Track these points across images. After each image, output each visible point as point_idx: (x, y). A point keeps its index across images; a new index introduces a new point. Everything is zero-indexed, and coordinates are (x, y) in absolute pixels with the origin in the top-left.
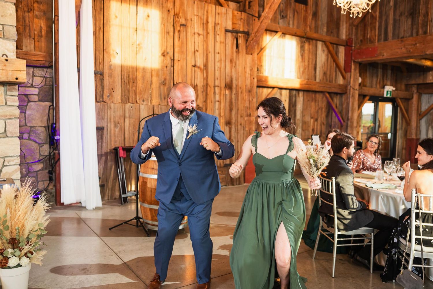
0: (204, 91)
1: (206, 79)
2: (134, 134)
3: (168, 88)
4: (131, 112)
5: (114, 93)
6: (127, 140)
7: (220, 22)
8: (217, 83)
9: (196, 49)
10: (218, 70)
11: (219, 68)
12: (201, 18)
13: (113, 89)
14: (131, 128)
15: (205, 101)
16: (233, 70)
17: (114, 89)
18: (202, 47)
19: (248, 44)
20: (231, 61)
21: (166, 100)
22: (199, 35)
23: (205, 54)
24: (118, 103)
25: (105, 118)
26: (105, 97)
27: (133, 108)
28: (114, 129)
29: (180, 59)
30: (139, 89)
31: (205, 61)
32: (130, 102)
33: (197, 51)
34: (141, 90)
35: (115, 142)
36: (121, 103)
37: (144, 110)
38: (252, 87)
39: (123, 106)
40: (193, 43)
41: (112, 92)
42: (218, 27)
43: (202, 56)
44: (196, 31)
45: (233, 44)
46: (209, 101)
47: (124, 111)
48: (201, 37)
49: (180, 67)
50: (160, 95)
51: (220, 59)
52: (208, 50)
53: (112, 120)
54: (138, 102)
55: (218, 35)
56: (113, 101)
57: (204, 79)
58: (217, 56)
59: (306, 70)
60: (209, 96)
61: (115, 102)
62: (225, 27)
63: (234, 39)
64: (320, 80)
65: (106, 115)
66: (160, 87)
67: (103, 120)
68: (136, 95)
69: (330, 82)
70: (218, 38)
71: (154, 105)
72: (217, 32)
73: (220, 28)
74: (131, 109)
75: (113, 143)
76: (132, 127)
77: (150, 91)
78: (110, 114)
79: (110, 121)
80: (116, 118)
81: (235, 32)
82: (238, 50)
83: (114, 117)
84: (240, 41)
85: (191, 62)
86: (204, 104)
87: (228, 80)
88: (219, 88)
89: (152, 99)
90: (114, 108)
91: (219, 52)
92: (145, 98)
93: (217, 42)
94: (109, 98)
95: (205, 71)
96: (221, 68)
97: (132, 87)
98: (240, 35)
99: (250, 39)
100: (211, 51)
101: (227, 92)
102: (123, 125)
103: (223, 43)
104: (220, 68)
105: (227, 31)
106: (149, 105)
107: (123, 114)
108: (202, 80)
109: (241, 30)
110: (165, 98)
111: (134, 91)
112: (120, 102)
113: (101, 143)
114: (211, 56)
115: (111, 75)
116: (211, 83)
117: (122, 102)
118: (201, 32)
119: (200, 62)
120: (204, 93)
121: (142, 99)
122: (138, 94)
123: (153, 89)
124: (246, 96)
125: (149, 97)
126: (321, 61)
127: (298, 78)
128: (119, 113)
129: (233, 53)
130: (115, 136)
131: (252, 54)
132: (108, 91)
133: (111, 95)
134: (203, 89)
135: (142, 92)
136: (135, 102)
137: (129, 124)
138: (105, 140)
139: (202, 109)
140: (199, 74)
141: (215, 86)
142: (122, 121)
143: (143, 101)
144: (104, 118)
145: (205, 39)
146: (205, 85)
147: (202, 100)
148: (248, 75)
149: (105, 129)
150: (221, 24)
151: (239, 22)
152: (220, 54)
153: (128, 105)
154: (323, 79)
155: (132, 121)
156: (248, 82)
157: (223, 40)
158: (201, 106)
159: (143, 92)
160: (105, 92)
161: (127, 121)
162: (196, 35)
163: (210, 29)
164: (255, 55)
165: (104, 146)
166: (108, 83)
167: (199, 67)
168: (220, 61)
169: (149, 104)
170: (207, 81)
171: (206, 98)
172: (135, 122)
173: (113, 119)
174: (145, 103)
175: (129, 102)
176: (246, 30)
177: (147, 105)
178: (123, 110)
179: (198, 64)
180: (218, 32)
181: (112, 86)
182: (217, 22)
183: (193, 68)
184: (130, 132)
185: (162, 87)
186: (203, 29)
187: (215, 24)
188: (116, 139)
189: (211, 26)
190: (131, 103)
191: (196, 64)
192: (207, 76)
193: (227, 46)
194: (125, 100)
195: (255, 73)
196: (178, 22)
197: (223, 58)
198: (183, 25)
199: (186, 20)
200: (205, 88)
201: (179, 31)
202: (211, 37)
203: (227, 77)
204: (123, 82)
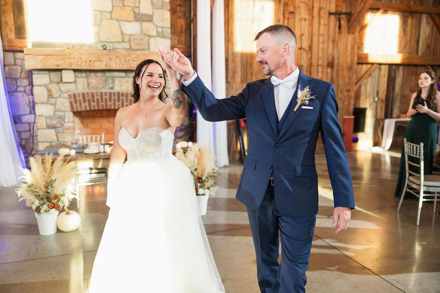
0: (308, 70)
1: (311, 59)
5: (236, 75)
7: (324, 6)
8: (320, 62)
9: (302, 33)
10: (321, 51)
12: (307, 5)
16: (335, 50)
17: (236, 72)
18: (307, 31)
19: (350, 24)
20: (334, 41)
22: (305, 20)
23: (310, 38)
26: (229, 79)
30: (254, 71)
31: (310, 43)
33: (303, 35)
34: (256, 72)
36: (241, 83)
38: (352, 64)
39: (242, 86)
40: (300, 28)
41: (234, 75)
42: (322, 12)
43: (307, 39)
44: (303, 16)
45: (335, 25)
48: (307, 22)
52: (313, 33)
55: (322, 18)
56: (235, 82)
57: (309, 59)
58: (321, 38)
59: (408, 45)
61: (237, 83)
62: (329, 11)
63: (336, 21)
64: (423, 54)
68: (252, 76)
69: (434, 54)
70: (322, 21)
72: (321, 16)
73: (324, 12)
81: (337, 14)
82: (341, 31)
84: (343, 22)
87: (330, 59)
88: (322, 67)
90: (236, 88)
91: (323, 34)
93: (321, 25)
94: (232, 79)
95: (309, 53)
97: (249, 70)
98: (342, 16)
99: (352, 19)
100: (315, 34)
101: (329, 70)
103: (327, 25)
104: (323, 49)
105: (330, 14)
108: (307, 60)
109: (344, 11)
111: (251, 73)
114: (315, 39)
115: (234, 61)
116: (314, 63)
118: (307, 17)
119: (305, 45)
124: (346, 73)
126: (425, 33)
127: (399, 52)
129: (335, 34)
131: (353, 33)
132: (231, 74)
133: (233, 77)
134: (307, 68)
140: (304, 55)
141: (318, 66)
145: (310, 23)
146: (309, 64)
148: (349, 53)
150: (326, 8)
151: (342, 4)
152: (323, 36)
154: (426, 52)
156: (349, 60)
157: (326, 22)
160: (229, 75)
162: (303, 21)
163: (315, 14)
164: (357, 34)
166: (231, 68)
167: (304, 49)
168: (323, 42)
170: (311, 61)
176: (348, 11)
180: (323, 16)
181: (234, 69)
182: (321, 6)
183: (300, 51)
186: (309, 14)
187: (320, 8)
189: (316, 10)
191: (302, 47)
192: (311, 57)
193: (330, 28)
194: (244, 80)
195: (356, 51)
196: (288, 10)
197: (326, 40)
198: (292, 13)
199: (295, 7)
200: (309, 67)
201: (288, 18)
202: (316, 20)
203: (329, 56)
204: (242, 66)
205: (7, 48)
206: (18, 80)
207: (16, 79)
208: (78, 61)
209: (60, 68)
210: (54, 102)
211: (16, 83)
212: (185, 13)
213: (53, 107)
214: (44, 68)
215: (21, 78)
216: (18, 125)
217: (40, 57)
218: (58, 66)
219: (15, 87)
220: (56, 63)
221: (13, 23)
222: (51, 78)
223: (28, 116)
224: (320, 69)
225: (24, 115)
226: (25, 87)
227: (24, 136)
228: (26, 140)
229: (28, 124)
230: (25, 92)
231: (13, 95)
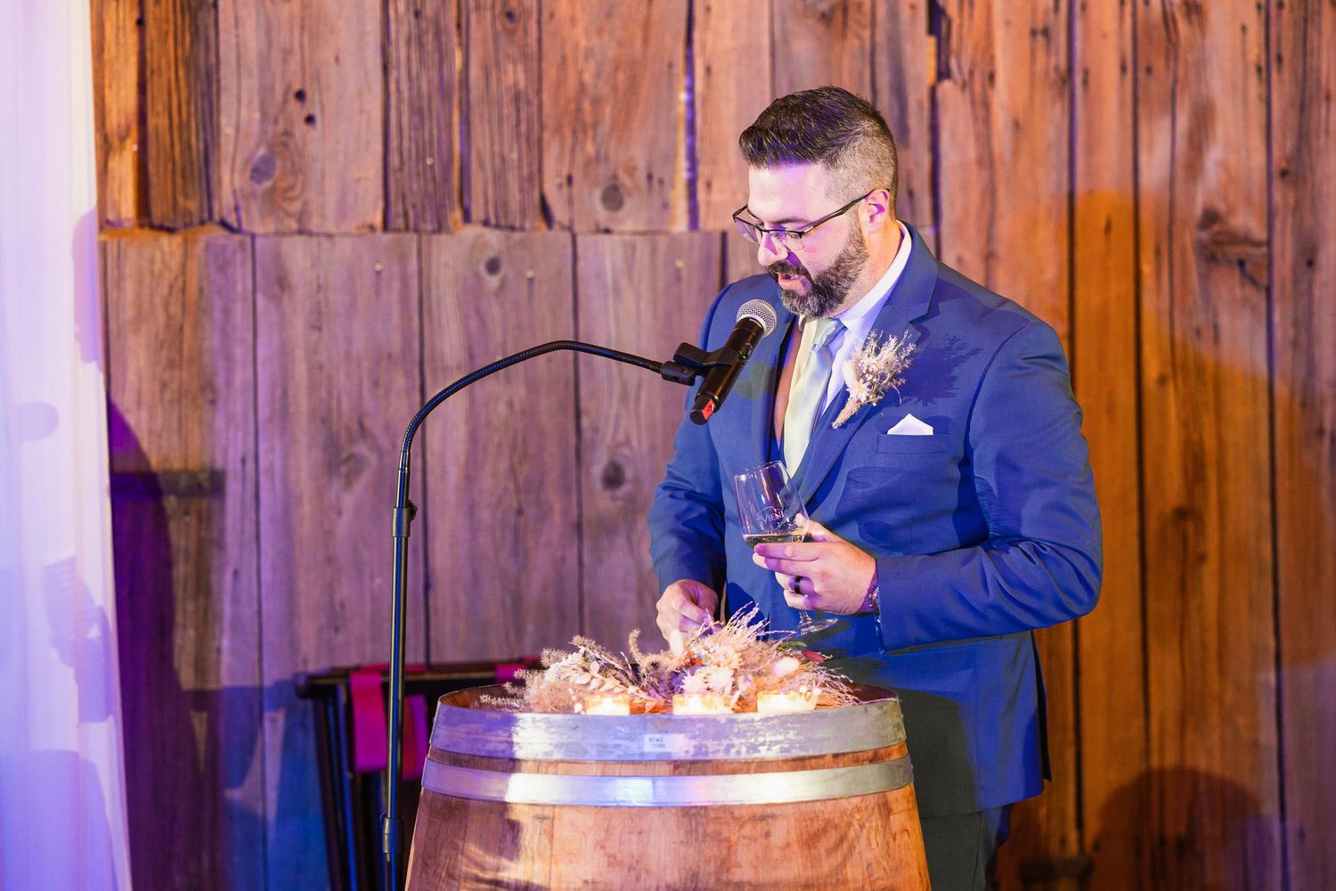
2: (516, 530)
4: (495, 312)
5: (315, 133)
6: (447, 596)
13: (300, 95)
14: (487, 482)
17: (312, 96)
24: (351, 225)
25: (229, 384)
26: (231, 178)
27: (505, 269)
28: (320, 493)
30: (560, 84)
32: (477, 212)
34: (582, 87)
35: (335, 619)
36: (386, 227)
37: (617, 291)
39: (402, 258)
41: (300, 128)
47: (421, 306)
53: (301, 403)
54: (559, 212)
56: (302, 216)
61: (330, 227)
65: (240, 352)
67: (213, 402)
68: (533, 141)
71: (724, 235)
74: (493, 282)
75: (308, 633)
76: (503, 465)
77: (683, 96)
78: (275, 338)
80: (341, 380)
83: (324, 372)
89: (703, 170)
90: (321, 286)
92: (631, 171)
94: (268, 184)
106: (674, 239)
107: (407, 341)
111: (517, 97)
112: (378, 219)
113: (191, 633)
117: (400, 222)
121: (602, 172)
122: (558, 130)
123: (708, 70)
125: (670, 158)
128: (371, 327)
130: (330, 560)
132: (257, 115)
133: (284, 153)
135: (596, 102)
136: (524, 214)
137: (473, 439)
138: (236, 600)
142: (400, 405)
143: (613, 198)
144: (220, 382)
149: (233, 487)
153: (459, 250)
155: (502, 409)
158: (1247, 221)
159: (608, 111)
160: (227, 128)
165: (226, 658)
166: (253, 42)
169: (681, 225)
172: (529, 412)
173: (313, 388)
174: (630, 220)
175: (467, 218)
177: (651, 233)
178: (404, 298)
181: (294, 63)
184: (485, 515)
188: (345, 591)
190: (486, 223)
194: (426, 194)
204: (399, 32)
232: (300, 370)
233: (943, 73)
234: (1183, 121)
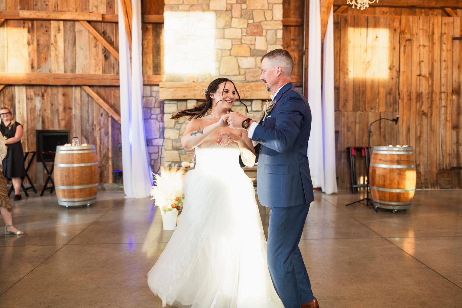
0: (429, 98)
1: (432, 86)
2: (363, 136)
3: (393, 97)
4: (361, 118)
6: (357, 141)
7: (446, 32)
8: (443, 89)
9: (421, 60)
10: (444, 77)
11: (445, 75)
12: (426, 31)
13: (346, 100)
14: (360, 132)
15: (431, 107)
16: (461, 76)
18: (427, 57)
20: (459, 67)
21: (392, 108)
22: (424, 46)
23: (431, 64)
24: (350, 111)
25: (340, 123)
26: (340, 107)
28: (347, 133)
29: (405, 71)
30: (367, 99)
31: (430, 70)
33: (422, 61)
34: (369, 100)
35: (348, 143)
37: (372, 117)
39: (354, 114)
40: (418, 55)
41: (346, 103)
42: (444, 37)
43: (427, 65)
44: (422, 43)
45: (461, 50)
46: (434, 107)
47: (355, 118)
48: (427, 48)
49: (405, 78)
50: (386, 103)
51: (446, 67)
52: (434, 59)
54: (367, 110)
55: (445, 44)
56: (346, 110)
57: (429, 87)
58: (444, 64)
60: (434, 102)
61: (348, 111)
62: (453, 36)
65: (341, 121)
66: (386, 96)
67: (338, 125)
68: (365, 104)
70: (444, 47)
71: (381, 112)
72: (443, 41)
73: (446, 38)
74: (361, 116)
75: (346, 144)
76: (362, 131)
77: (378, 101)
78: (343, 120)
79: (344, 126)
80: (349, 124)
83: (347, 123)
85: (415, 72)
86: (429, 109)
87: (455, 85)
88: (446, 94)
89: (379, 107)
90: (347, 116)
91: (446, 60)
92: (373, 107)
93: (443, 50)
94: (343, 107)
95: (430, 79)
96: (447, 75)
97: (362, 98)
100: (436, 60)
101: (454, 97)
102: (354, 129)
103: (450, 50)
105: (454, 39)
106: (377, 113)
107: (354, 120)
108: (427, 87)
110: (390, 106)
111: (364, 101)
112: (352, 110)
114: (437, 65)
115: (345, 89)
116: (436, 89)
117: (354, 111)
118: (426, 43)
119: (425, 71)
120: (430, 100)
121: (371, 107)
122: (367, 103)
123: (380, 98)
125: (376, 106)
128: (351, 119)
129: (460, 59)
130: (347, 138)
132: (343, 102)
133: (345, 105)
134: (428, 96)
136: (364, 110)
137: (359, 129)
138: (340, 141)
139: (427, 115)
140: (424, 81)
141: (441, 93)
142: (354, 126)
143: (371, 109)
145: (431, 49)
146: (430, 91)
147: (427, 106)
149: (340, 132)
150: (448, 33)
152: (446, 62)
153: (358, 113)
155: (362, 126)
157: (449, 47)
158: (426, 111)
159: (371, 102)
161: (357, 126)
162: (422, 48)
163: (436, 40)
165: (339, 146)
167: (424, 76)
168: (447, 68)
169: (377, 111)
170: (432, 88)
171: (432, 104)
172: (364, 126)
174: (373, 111)
175: (359, 110)
177: (375, 112)
179: (423, 73)
180: (445, 41)
181: (346, 98)
182: (443, 32)
183: (418, 77)
184: (360, 135)
185: (388, 97)
186: (429, 41)
187: (441, 34)
188: (349, 141)
189: (436, 37)
190: (361, 111)
191: (421, 73)
192: (432, 84)
193: (455, 53)
194: (356, 108)
196: (404, 38)
197: (450, 65)
198: (409, 40)
199: (412, 35)
200: (430, 95)
201: (405, 46)
202: (437, 47)
203: (454, 83)
204: (355, 95)
205: (146, 83)
206: (153, 109)
207: (151, 109)
208: (200, 92)
209: (186, 98)
210: (179, 127)
211: (151, 112)
212: (298, 46)
213: (178, 132)
214: (174, 98)
215: (154, 107)
216: (149, 147)
217: (171, 90)
218: (184, 96)
219: (150, 115)
220: (183, 94)
221: (151, 62)
222: (179, 107)
223: (158, 140)
224: (443, 96)
225: (154, 139)
226: (157, 115)
227: (154, 157)
228: (155, 160)
229: (157, 147)
230: (157, 119)
231: (147, 121)
232: (346, 123)
233: (399, 99)
234: (421, 102)
